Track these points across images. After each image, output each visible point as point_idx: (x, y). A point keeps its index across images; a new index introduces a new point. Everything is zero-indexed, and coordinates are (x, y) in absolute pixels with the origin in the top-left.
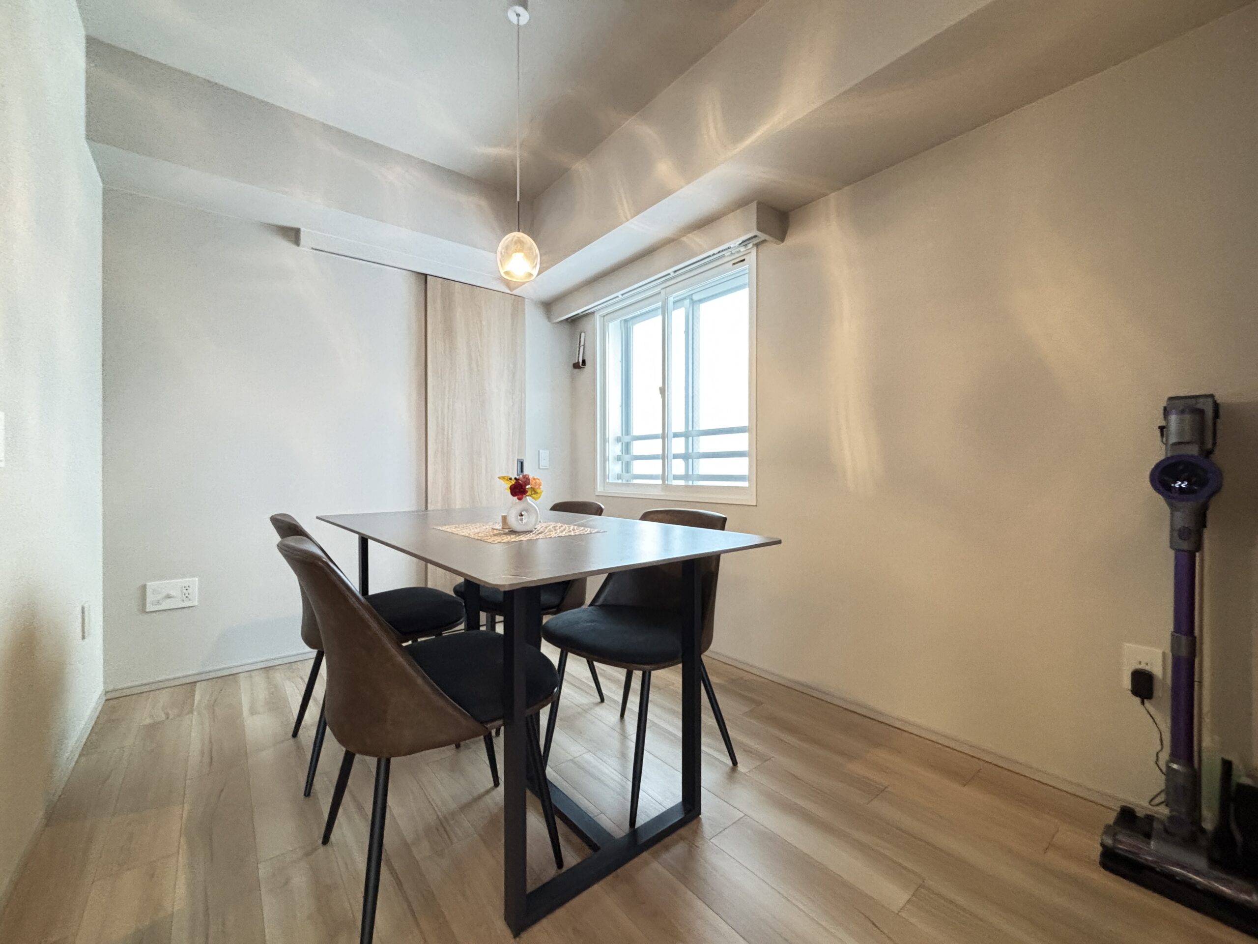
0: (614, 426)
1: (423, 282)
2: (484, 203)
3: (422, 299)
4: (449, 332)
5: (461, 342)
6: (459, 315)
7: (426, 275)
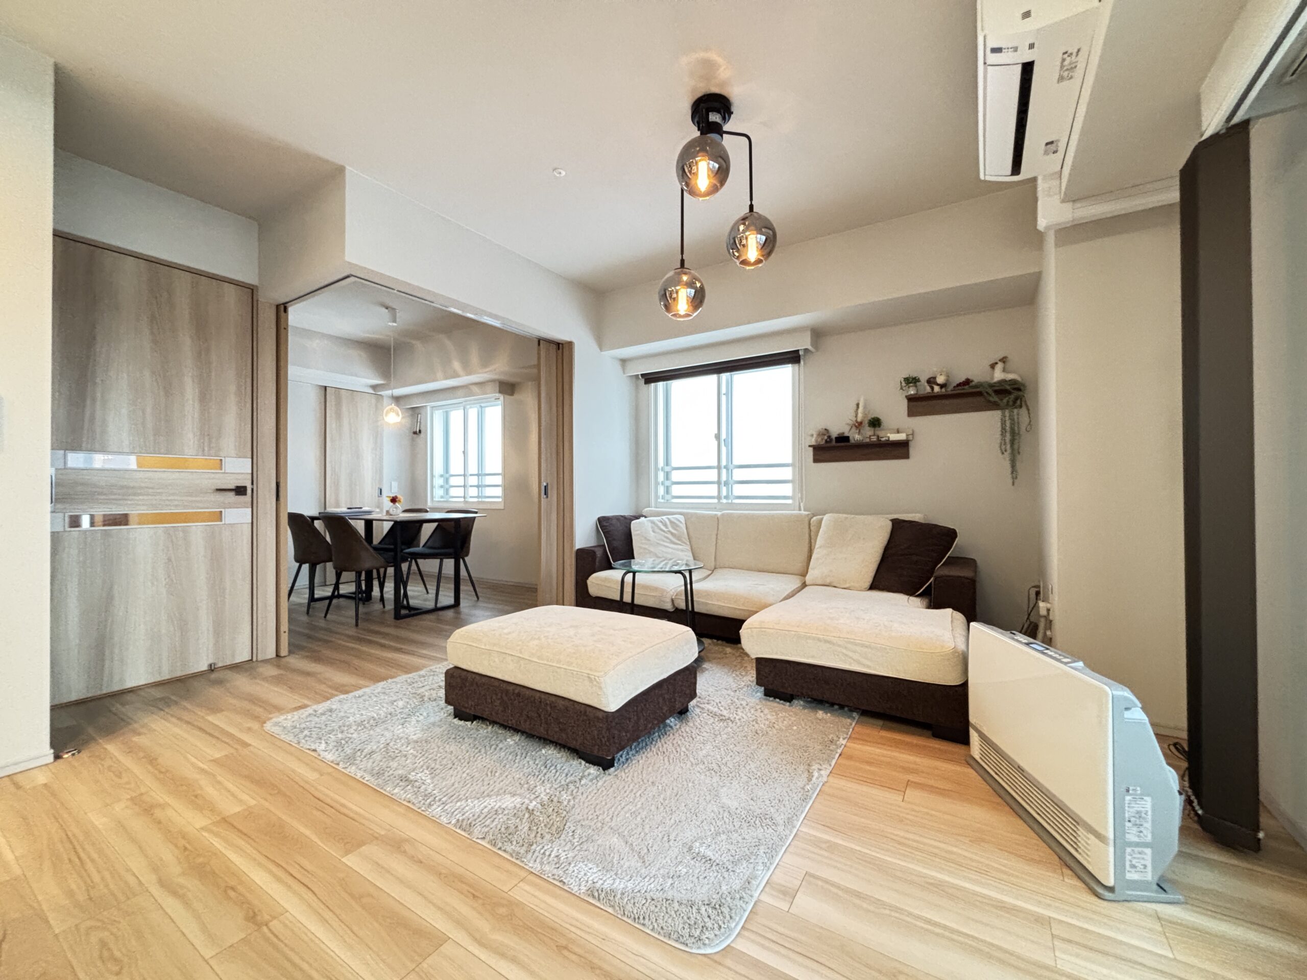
0: (438, 468)
1: (323, 392)
2: (363, 354)
3: (323, 400)
4: (339, 416)
5: (345, 422)
6: (344, 409)
7: (325, 388)
